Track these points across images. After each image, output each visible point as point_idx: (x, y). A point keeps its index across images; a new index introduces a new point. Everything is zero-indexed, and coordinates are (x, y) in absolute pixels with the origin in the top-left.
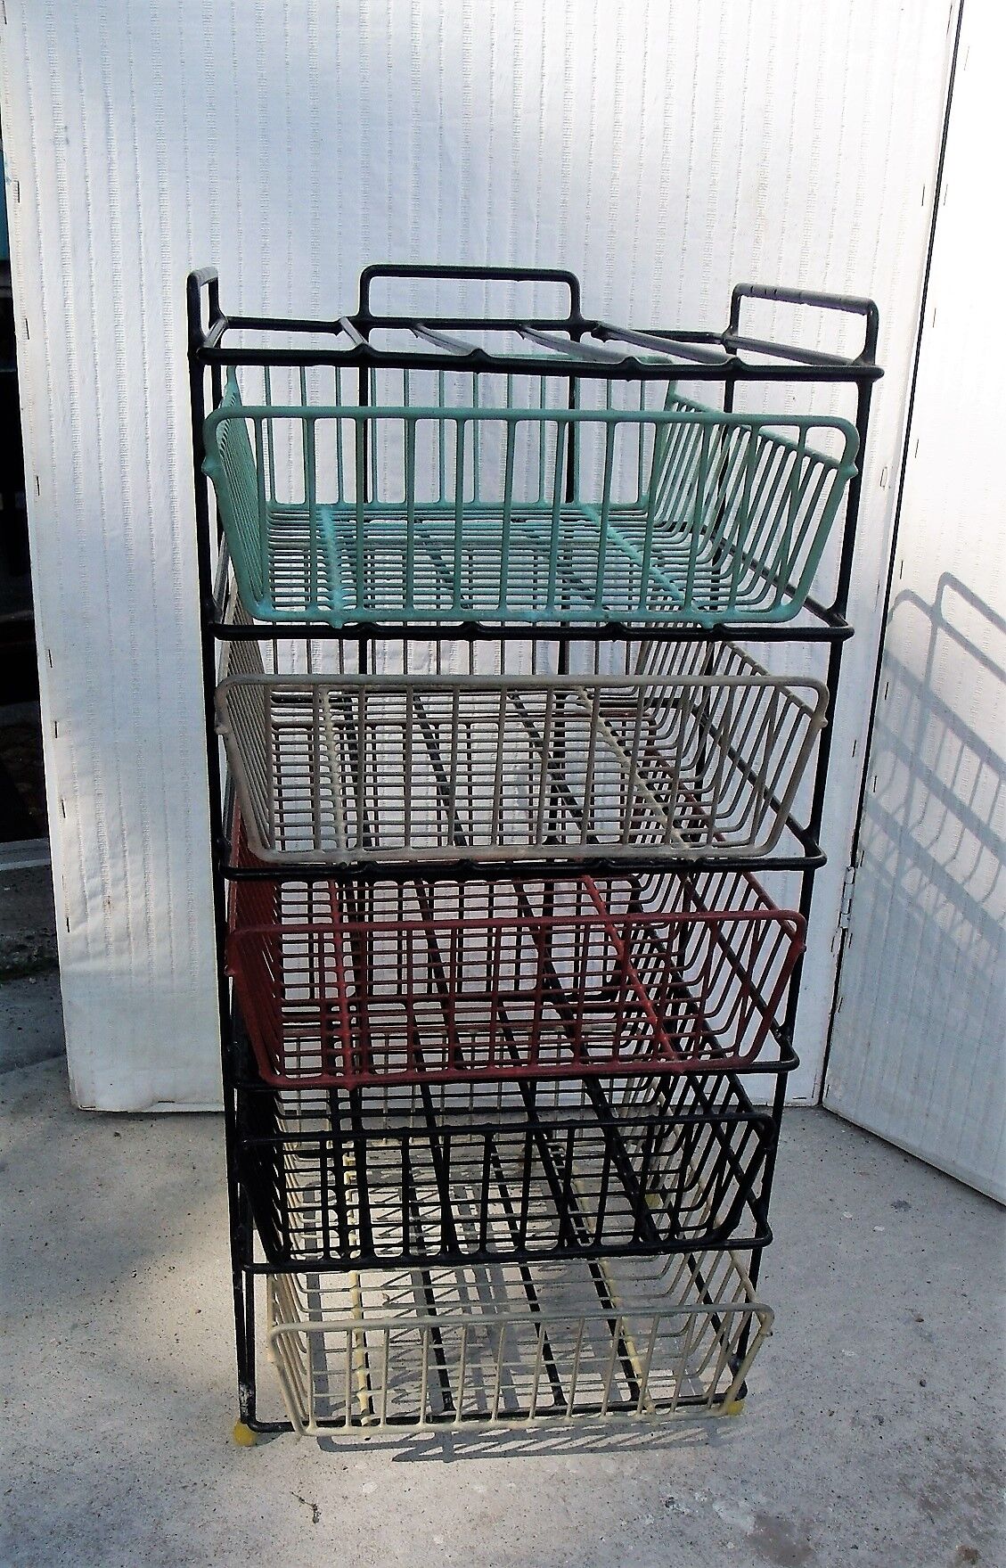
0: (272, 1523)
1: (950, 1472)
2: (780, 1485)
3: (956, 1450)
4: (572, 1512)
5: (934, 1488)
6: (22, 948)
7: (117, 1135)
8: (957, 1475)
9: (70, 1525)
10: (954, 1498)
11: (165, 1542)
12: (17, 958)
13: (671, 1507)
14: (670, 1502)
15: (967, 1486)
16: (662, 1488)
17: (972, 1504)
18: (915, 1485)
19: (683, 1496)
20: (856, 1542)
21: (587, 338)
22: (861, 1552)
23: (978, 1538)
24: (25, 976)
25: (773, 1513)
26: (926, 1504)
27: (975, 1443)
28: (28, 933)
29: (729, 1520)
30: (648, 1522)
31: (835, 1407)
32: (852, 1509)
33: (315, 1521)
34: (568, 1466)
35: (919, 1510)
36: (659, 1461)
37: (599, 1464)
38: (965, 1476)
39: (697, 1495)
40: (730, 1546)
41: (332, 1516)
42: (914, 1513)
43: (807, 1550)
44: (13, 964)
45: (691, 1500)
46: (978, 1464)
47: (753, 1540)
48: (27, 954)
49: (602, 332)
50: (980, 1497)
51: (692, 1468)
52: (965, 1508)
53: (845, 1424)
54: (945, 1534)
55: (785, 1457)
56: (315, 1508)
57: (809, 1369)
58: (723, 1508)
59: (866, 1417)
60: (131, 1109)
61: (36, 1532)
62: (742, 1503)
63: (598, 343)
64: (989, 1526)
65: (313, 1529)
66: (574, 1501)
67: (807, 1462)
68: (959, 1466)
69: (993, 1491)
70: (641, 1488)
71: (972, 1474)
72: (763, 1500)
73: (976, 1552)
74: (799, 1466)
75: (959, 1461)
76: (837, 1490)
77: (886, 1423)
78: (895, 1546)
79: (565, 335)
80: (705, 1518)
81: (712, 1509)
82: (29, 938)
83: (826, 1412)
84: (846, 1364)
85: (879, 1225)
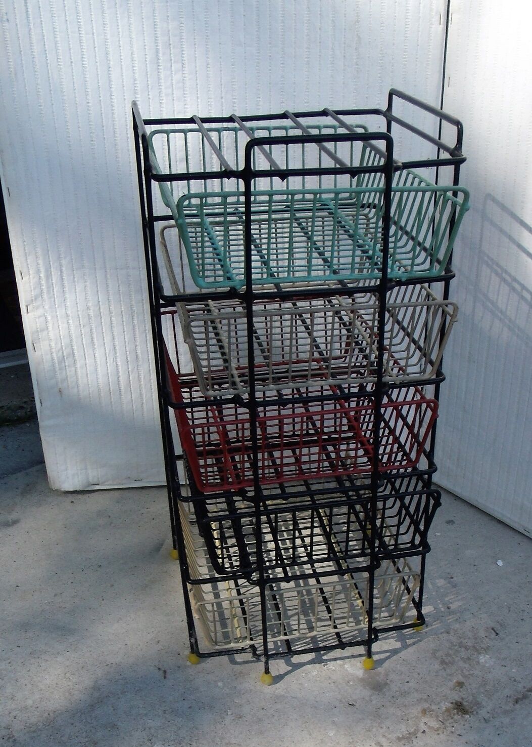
1: (456, 648)
3: (460, 638)
5: (448, 655)
6: (21, 408)
7: (72, 502)
8: (460, 649)
9: (57, 684)
10: (456, 659)
12: (20, 413)
14: (326, 664)
15: (463, 654)
17: (465, 662)
18: (439, 654)
20: (408, 680)
22: (410, 684)
23: (465, 677)
24: (24, 422)
26: (443, 662)
27: (470, 634)
28: (25, 400)
29: (352, 672)
32: (409, 665)
35: (439, 665)
38: (463, 649)
40: (351, 683)
42: (437, 666)
43: (386, 684)
44: (17, 416)
46: (470, 644)
47: (362, 680)
48: (24, 411)
50: (469, 659)
52: (461, 664)
54: (450, 675)
58: (350, 666)
60: (78, 489)
61: (43, 687)
62: (359, 664)
64: (471, 671)
67: (390, 646)
68: (461, 645)
69: (475, 656)
71: (467, 648)
73: (463, 683)
75: (461, 642)
76: (403, 657)
77: (429, 627)
78: (426, 681)
80: (341, 671)
81: (344, 667)
82: (25, 402)
85: (438, 532)
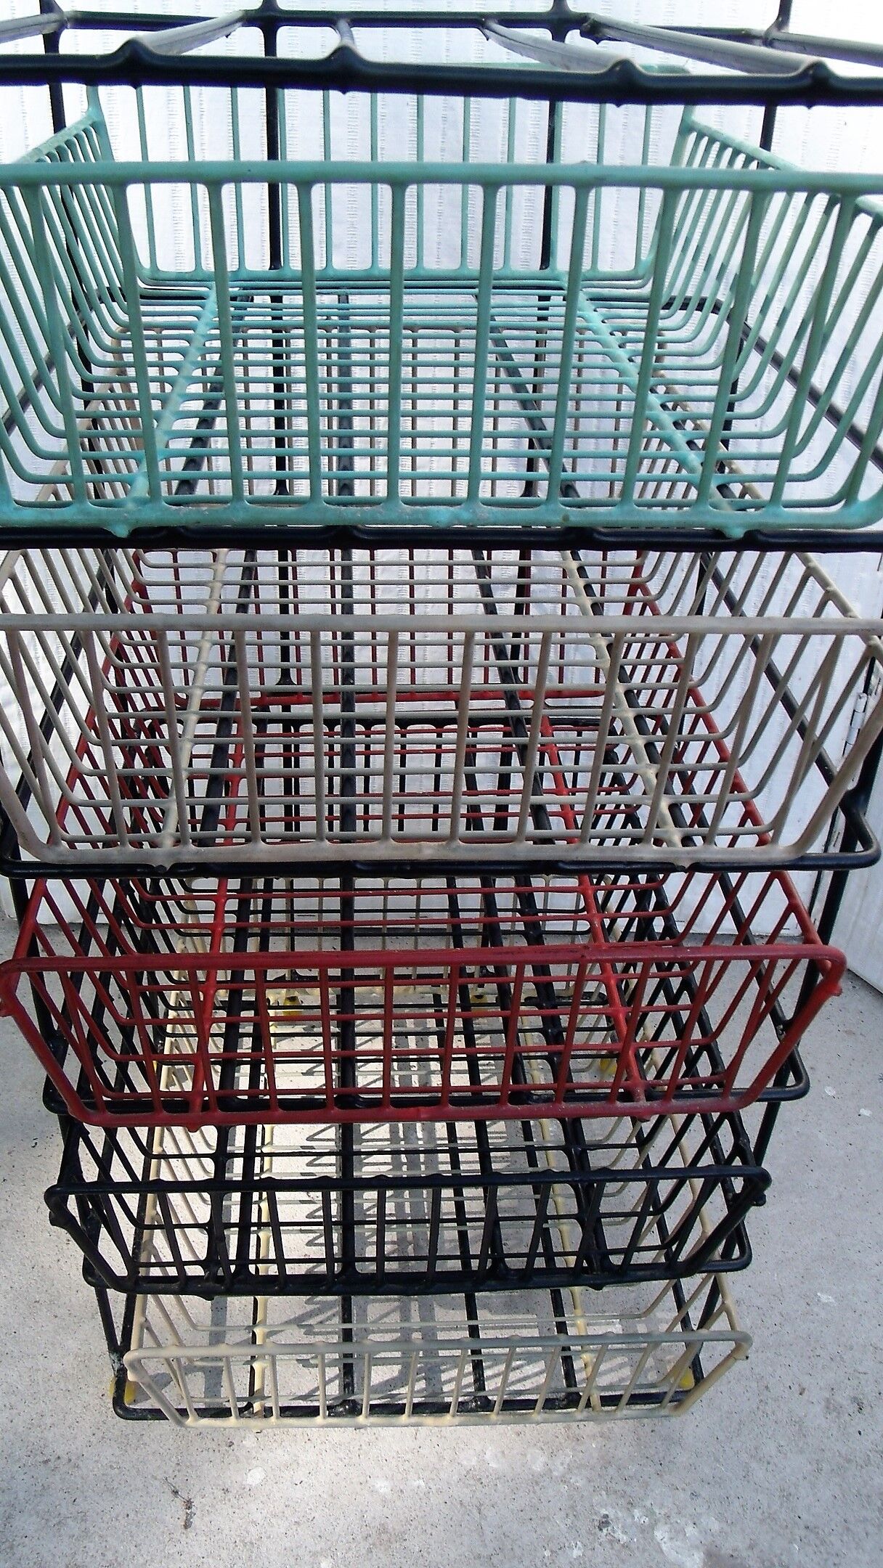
0: (138, 1525)
2: (737, 1503)
4: (487, 1531)
11: (11, 1547)
13: (605, 1530)
14: (604, 1523)
16: (596, 1499)
19: (620, 1514)
21: (574, 38)
25: (726, 1549)
29: (672, 1556)
30: (576, 1553)
31: (806, 1381)
32: (822, 1549)
33: (187, 1526)
34: (488, 1457)
36: (596, 1455)
37: (525, 1455)
39: (637, 1513)
41: (207, 1519)
45: (629, 1521)
49: (594, 29)
51: (633, 1469)
53: (818, 1409)
55: (744, 1457)
56: (189, 1504)
57: (778, 1319)
58: (666, 1535)
59: (842, 1398)
62: (690, 1530)
63: (588, 44)
65: (183, 1539)
66: (490, 1513)
67: (770, 1467)
70: (571, 1497)
72: (715, 1526)
74: (759, 1473)
76: (804, 1516)
77: (866, 1410)
79: (544, 34)
80: (644, 1551)
81: (653, 1538)
83: (796, 1388)
84: (823, 1315)
85: (865, 1107)
